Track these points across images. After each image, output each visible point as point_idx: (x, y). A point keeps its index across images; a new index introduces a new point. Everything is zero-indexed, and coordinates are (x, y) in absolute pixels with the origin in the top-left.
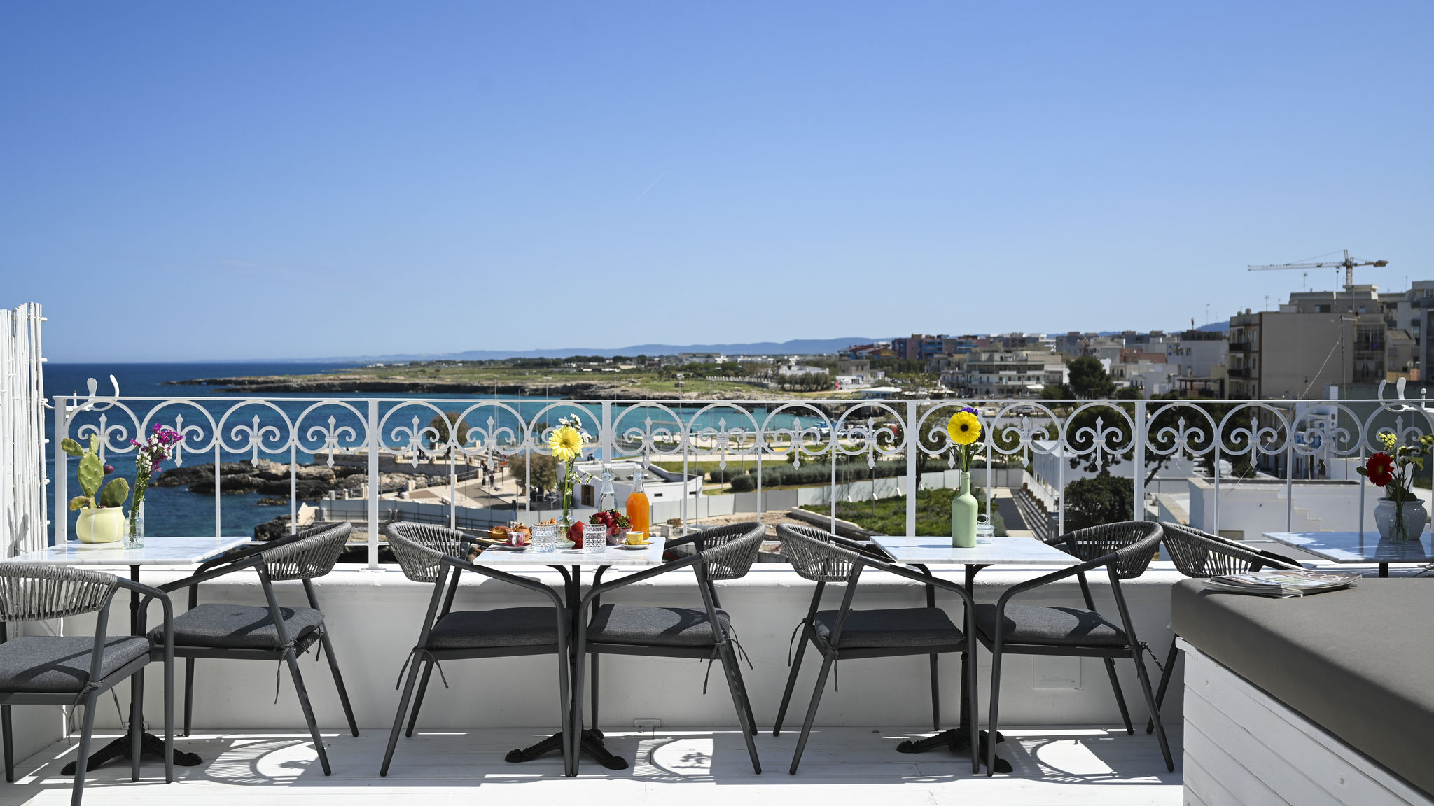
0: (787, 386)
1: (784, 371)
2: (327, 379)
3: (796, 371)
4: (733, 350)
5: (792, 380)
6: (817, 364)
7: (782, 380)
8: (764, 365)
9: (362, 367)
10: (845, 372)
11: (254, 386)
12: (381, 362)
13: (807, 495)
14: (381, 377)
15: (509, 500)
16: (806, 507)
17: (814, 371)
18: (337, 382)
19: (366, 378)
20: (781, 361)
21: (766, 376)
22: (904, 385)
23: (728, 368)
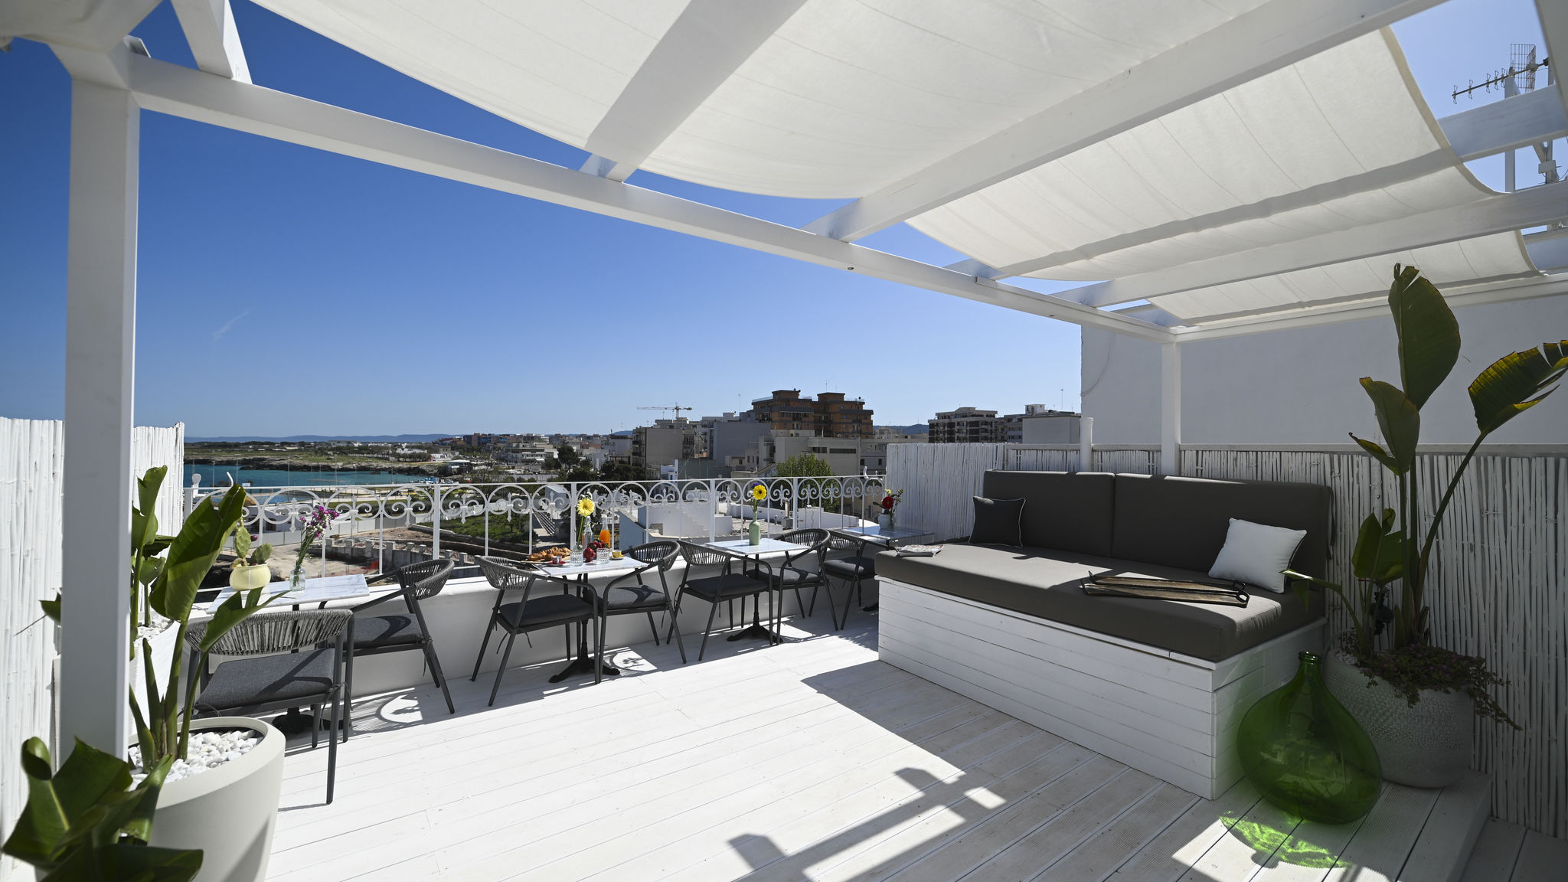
0: (401, 459)
1: (399, 451)
3: (406, 451)
4: (365, 440)
5: (405, 456)
6: (420, 447)
7: (399, 456)
8: (386, 448)
10: (437, 452)
16: (420, 524)
17: (418, 451)
20: (396, 446)
21: (388, 454)
22: (471, 459)
23: (363, 450)
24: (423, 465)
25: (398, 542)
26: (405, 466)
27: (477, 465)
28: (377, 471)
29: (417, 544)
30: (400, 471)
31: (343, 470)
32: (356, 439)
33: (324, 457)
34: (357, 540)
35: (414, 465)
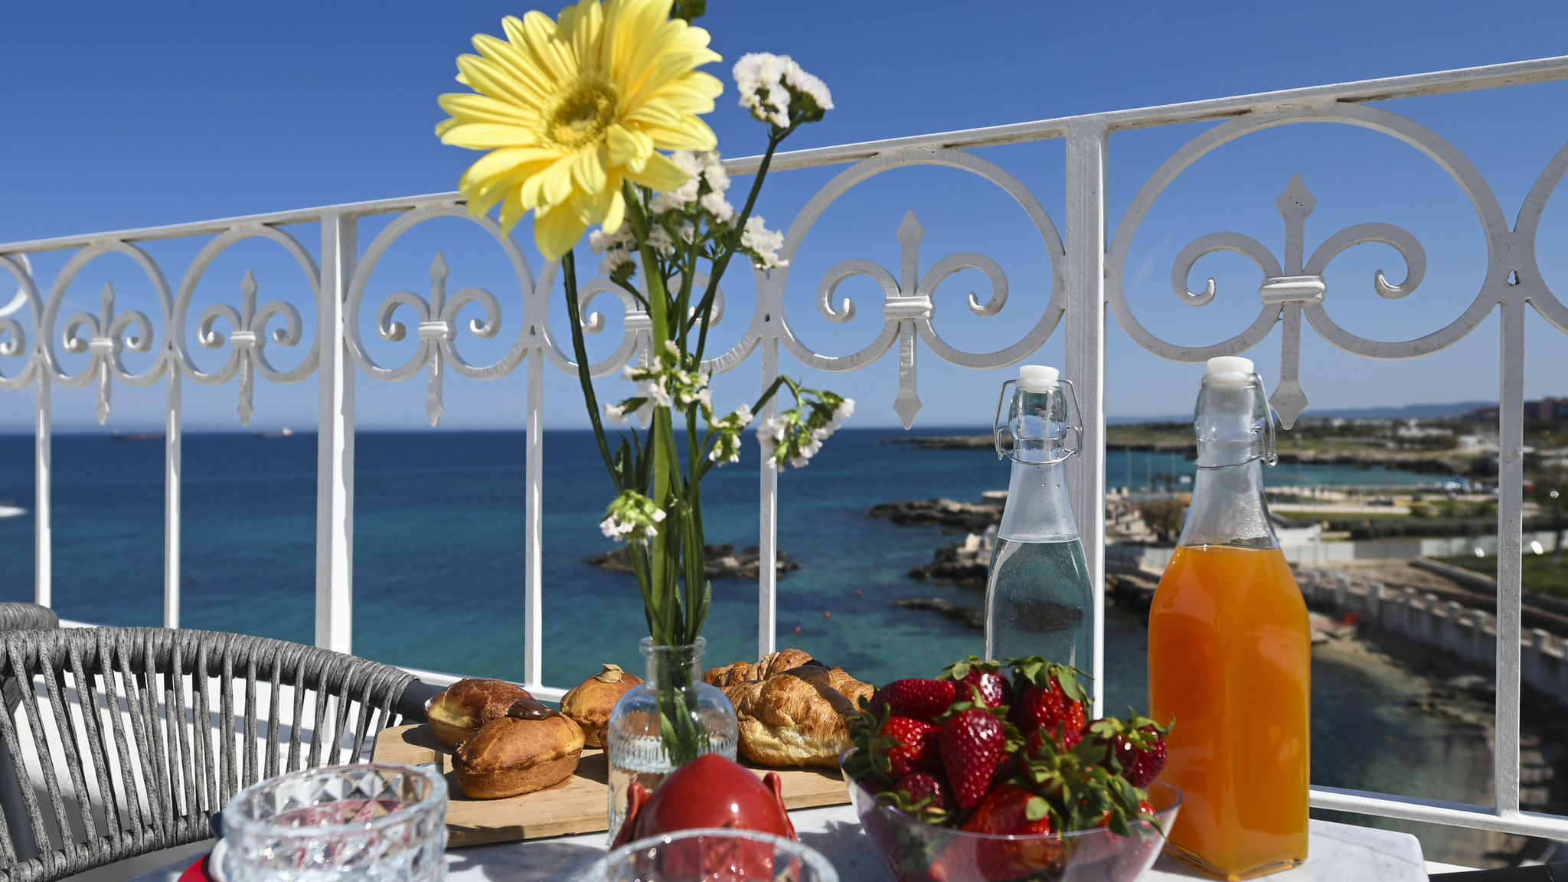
0: (1407, 446)
1: (1403, 432)
3: (1415, 432)
4: (1349, 415)
5: (1412, 441)
6: (1439, 425)
7: (1401, 441)
8: (1382, 427)
10: (1469, 432)
13: (1430, 548)
15: (1138, 539)
16: (1431, 558)
17: (1434, 432)
20: (1398, 423)
21: (1385, 437)
22: (1535, 445)
23: (1346, 431)
24: (1444, 457)
25: (1389, 585)
26: (1411, 456)
27: (1548, 458)
28: (1367, 465)
29: (1421, 593)
30: (1403, 466)
31: (1316, 462)
32: (1337, 414)
33: (1289, 443)
34: (1323, 574)
35: (1429, 456)
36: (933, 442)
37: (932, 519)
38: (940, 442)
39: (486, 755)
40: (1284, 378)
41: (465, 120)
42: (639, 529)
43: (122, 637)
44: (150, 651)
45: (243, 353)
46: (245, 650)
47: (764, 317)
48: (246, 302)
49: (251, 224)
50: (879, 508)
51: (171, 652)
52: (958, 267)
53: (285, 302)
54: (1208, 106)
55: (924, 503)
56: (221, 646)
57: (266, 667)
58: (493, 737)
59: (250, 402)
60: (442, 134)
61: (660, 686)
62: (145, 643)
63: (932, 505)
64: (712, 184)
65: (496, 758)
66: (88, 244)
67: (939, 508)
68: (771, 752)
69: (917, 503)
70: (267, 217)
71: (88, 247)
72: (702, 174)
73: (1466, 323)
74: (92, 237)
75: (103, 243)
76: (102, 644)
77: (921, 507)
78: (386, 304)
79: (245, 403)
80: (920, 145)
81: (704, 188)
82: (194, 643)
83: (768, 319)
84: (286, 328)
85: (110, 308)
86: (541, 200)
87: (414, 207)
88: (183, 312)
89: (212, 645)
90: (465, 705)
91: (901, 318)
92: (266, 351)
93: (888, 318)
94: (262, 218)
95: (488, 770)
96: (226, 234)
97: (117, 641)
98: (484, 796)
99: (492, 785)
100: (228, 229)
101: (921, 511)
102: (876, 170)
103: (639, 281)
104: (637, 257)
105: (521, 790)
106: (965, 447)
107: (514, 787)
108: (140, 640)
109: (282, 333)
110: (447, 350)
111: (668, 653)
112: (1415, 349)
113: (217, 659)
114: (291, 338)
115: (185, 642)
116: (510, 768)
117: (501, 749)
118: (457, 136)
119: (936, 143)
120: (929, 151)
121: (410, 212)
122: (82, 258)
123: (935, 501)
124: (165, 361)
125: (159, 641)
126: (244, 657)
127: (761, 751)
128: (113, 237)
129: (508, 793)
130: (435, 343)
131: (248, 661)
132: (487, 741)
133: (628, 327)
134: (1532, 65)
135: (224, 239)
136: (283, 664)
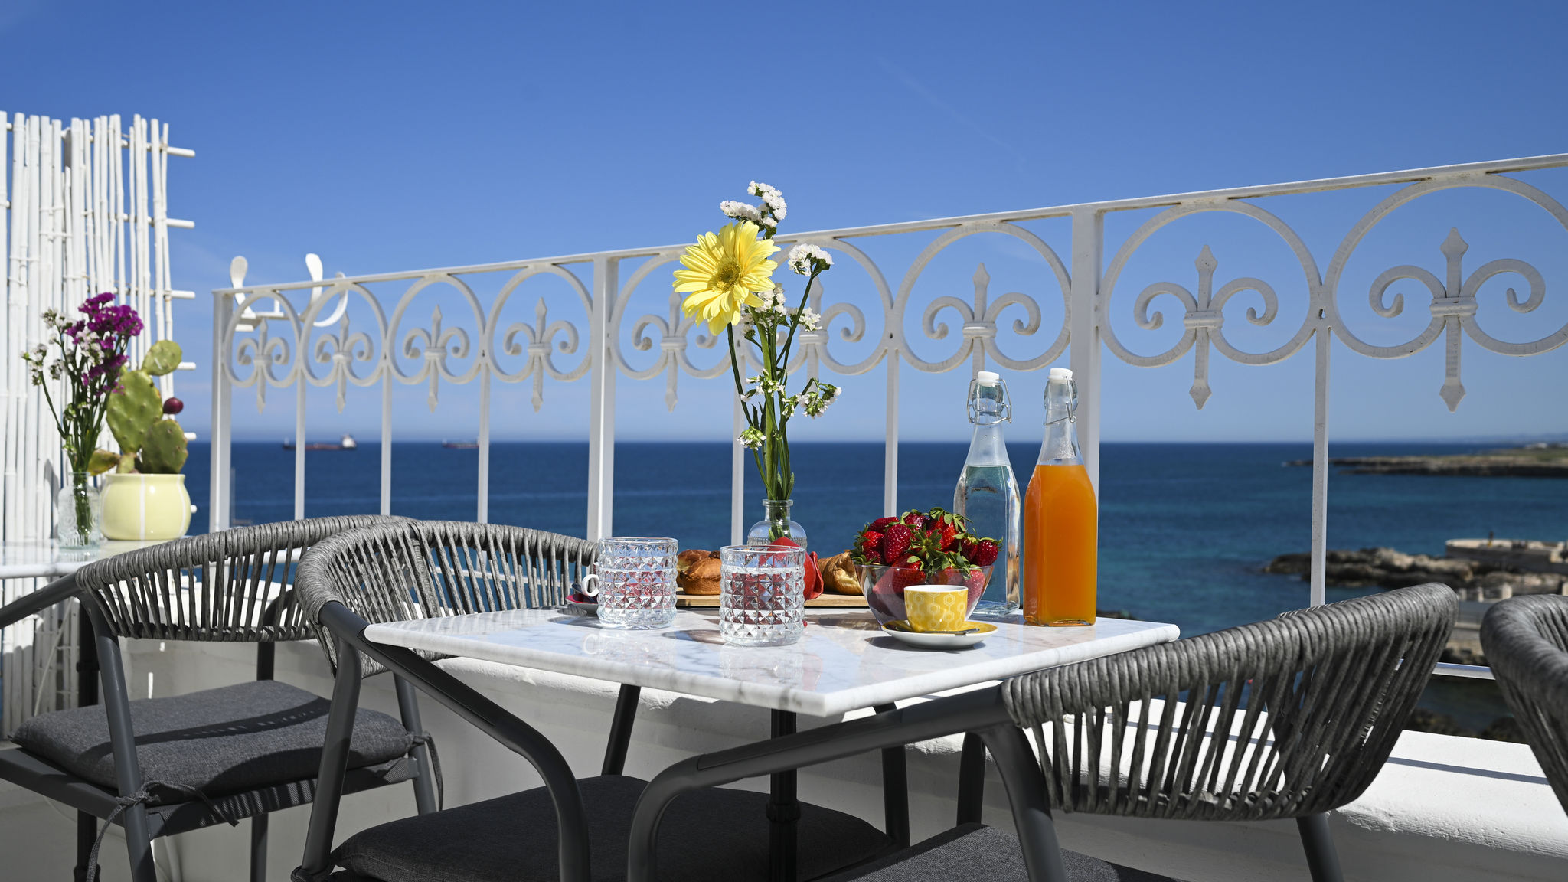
2: (1474, 461)
9: (1518, 447)
11: (1385, 468)
12: (1543, 442)
14: (1542, 459)
18: (1485, 465)
19: (1522, 460)
36: (1373, 464)
37: (1368, 577)
38: (1384, 464)
39: (696, 572)
40: (1196, 377)
41: (684, 281)
42: (754, 443)
43: (498, 529)
44: (512, 539)
45: (537, 359)
46: (562, 543)
47: (889, 335)
48: (539, 322)
49: (541, 264)
50: (1283, 559)
51: (523, 540)
52: (1010, 302)
53: (567, 322)
54: (1152, 200)
55: (1355, 555)
56: (549, 540)
57: (574, 554)
58: (700, 564)
59: (541, 395)
60: (676, 287)
61: (771, 519)
62: (509, 533)
63: (1364, 556)
64: (778, 301)
65: (702, 573)
66: (422, 277)
67: (1378, 562)
68: (848, 585)
69: (1343, 555)
70: (555, 260)
71: (422, 279)
72: (775, 297)
73: (1295, 343)
74: (427, 272)
75: (434, 276)
76: (488, 532)
77: (1349, 560)
78: (638, 324)
79: (537, 395)
80: (986, 220)
81: (775, 303)
82: (535, 537)
83: (891, 337)
84: (567, 341)
85: (439, 324)
86: (709, 315)
87: (658, 254)
88: (493, 328)
89: (544, 539)
90: (687, 560)
91: (973, 337)
92: (553, 358)
93: (965, 336)
94: (552, 260)
95: (698, 579)
96: (525, 270)
97: (495, 531)
98: (696, 593)
99: (699, 587)
100: (526, 267)
101: (1347, 566)
102: (960, 236)
103: (757, 337)
104: (755, 328)
105: (714, 592)
106: (1423, 471)
107: (710, 589)
108: (507, 532)
109: (564, 345)
110: (679, 357)
111: (774, 504)
112: (1268, 359)
113: (547, 546)
114: (571, 348)
115: (530, 536)
116: (708, 579)
117: (704, 570)
118: (681, 289)
119: (995, 219)
120: (992, 224)
121: (656, 257)
122: (418, 287)
123: (1372, 552)
124: (480, 365)
125: (516, 534)
126: (561, 546)
127: (844, 585)
128: (441, 272)
129: (707, 592)
130: (672, 352)
131: (564, 549)
132: (697, 566)
133: (802, 341)
134: (1327, 182)
135: (524, 274)
136: (583, 552)
